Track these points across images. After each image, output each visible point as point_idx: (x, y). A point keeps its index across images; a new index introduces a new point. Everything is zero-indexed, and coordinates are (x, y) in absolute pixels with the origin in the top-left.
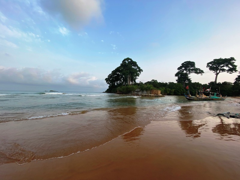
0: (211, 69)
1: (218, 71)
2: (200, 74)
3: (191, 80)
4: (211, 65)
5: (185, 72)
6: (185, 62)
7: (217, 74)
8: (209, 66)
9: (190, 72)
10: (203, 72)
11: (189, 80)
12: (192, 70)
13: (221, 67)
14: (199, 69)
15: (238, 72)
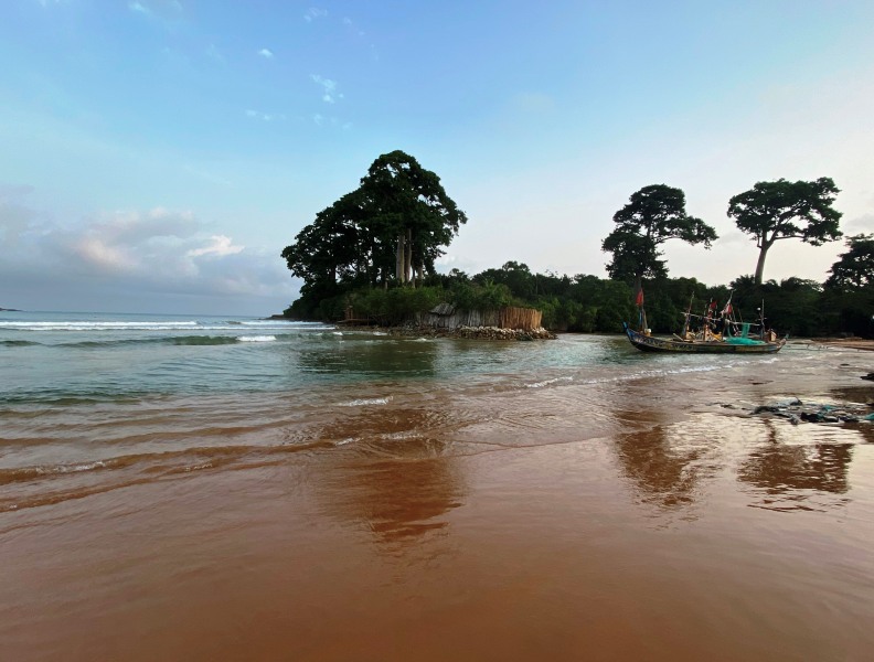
4: (743, 207)
5: (643, 231)
6: (646, 190)
7: (765, 246)
8: (738, 211)
9: (663, 233)
10: (714, 237)
14: (699, 221)
15: (843, 240)
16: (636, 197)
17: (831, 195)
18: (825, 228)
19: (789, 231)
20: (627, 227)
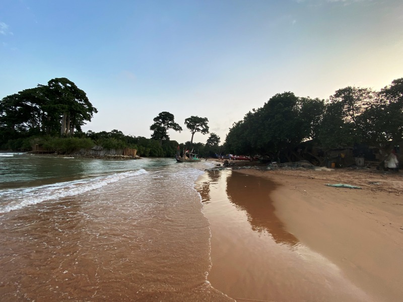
0: (189, 126)
1: (194, 130)
2: (178, 131)
3: (169, 137)
4: (188, 122)
5: (163, 125)
6: (163, 113)
7: (193, 133)
8: (187, 123)
9: (168, 127)
10: (182, 130)
11: (167, 137)
12: (171, 124)
13: (197, 126)
14: (178, 125)
15: (209, 134)
16: (160, 114)
17: (207, 122)
18: (205, 131)
19: (198, 130)
20: (157, 123)
